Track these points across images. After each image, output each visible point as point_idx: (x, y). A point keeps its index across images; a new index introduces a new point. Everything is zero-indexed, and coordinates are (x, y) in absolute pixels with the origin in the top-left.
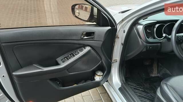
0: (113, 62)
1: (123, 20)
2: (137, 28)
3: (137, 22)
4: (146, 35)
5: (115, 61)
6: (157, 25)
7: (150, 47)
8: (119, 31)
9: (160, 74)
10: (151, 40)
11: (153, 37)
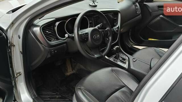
0: (16, 76)
1: (13, 24)
2: (33, 31)
3: (31, 24)
4: (47, 38)
5: (19, 74)
6: (57, 23)
7: (54, 51)
8: (12, 37)
9: (75, 70)
10: (54, 42)
11: (56, 38)
